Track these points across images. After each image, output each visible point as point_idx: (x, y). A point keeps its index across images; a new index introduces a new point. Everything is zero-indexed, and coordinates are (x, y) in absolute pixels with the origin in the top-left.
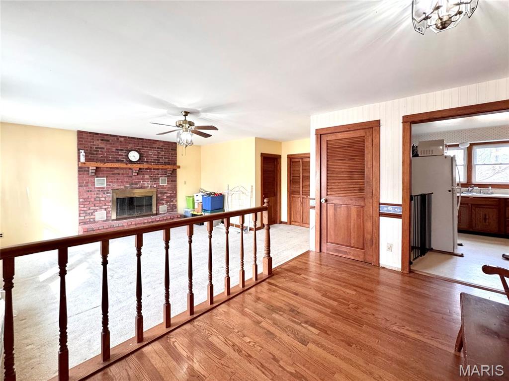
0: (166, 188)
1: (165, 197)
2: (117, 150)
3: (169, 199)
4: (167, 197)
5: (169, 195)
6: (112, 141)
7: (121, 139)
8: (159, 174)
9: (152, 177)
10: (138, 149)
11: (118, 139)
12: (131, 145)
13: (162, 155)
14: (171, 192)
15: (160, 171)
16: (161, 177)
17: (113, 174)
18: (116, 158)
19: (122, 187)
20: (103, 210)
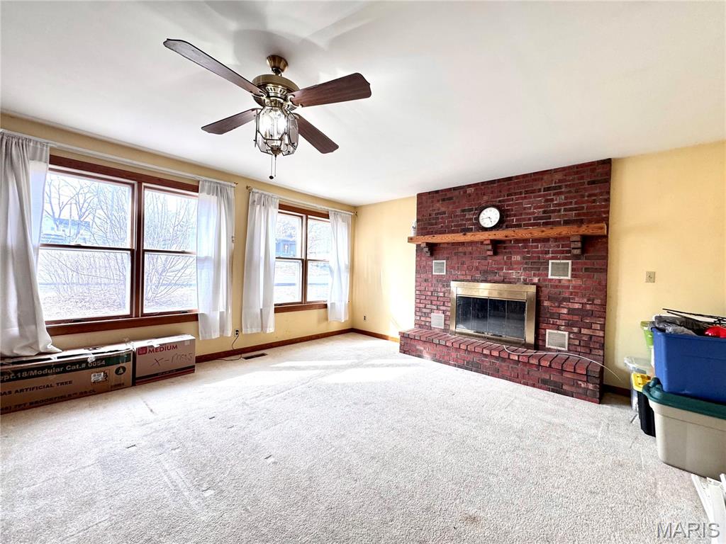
0: (568, 287)
1: (565, 311)
2: (463, 211)
3: (576, 318)
4: (571, 311)
5: (577, 306)
6: (457, 198)
7: (469, 191)
8: (547, 252)
9: (529, 258)
10: (500, 201)
11: (465, 192)
12: (485, 198)
13: (559, 205)
14: (585, 300)
15: (552, 244)
16: (553, 258)
17: (456, 254)
18: (461, 225)
19: (469, 278)
20: (441, 312)
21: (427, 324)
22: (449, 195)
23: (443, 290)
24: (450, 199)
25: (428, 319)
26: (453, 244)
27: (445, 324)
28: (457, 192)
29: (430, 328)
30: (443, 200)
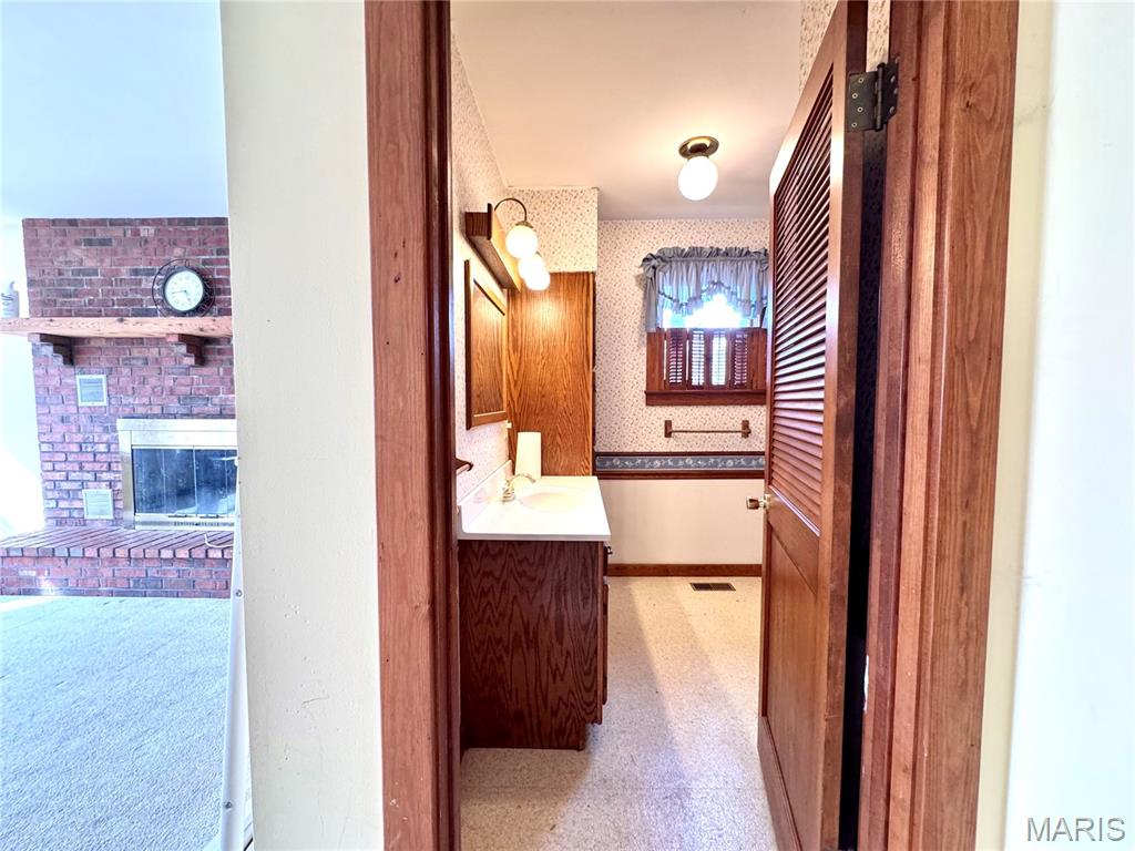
2: (136, 272)
6: (120, 242)
7: (145, 231)
11: (136, 233)
12: (178, 251)
17: (128, 362)
18: (132, 302)
19: (157, 410)
20: (104, 484)
21: (75, 514)
22: (101, 233)
23: (105, 438)
24: (105, 242)
25: (77, 504)
26: (119, 340)
27: (115, 509)
28: (118, 232)
29: (83, 521)
30: (89, 243)
